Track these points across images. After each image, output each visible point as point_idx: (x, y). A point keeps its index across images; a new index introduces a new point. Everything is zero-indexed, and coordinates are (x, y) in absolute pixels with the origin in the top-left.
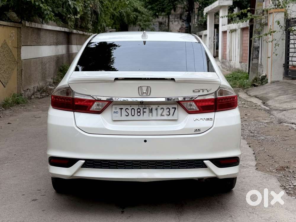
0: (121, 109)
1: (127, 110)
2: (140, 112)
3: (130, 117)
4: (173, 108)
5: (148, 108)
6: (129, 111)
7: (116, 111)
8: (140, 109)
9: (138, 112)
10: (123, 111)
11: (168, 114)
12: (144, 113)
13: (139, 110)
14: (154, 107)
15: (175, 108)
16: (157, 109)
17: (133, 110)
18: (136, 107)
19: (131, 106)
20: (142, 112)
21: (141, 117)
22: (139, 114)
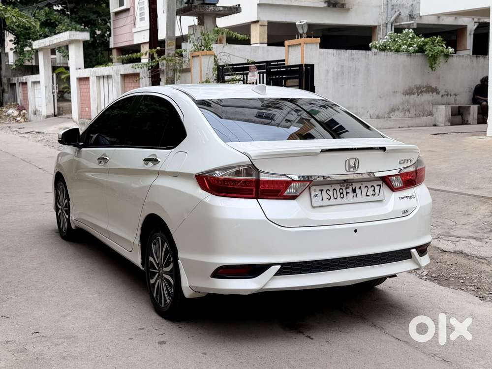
0: (322, 190)
1: (328, 191)
2: (342, 193)
3: (333, 201)
4: (378, 185)
5: (350, 187)
6: (331, 193)
7: (315, 193)
8: (342, 189)
9: (341, 193)
10: (324, 192)
11: (373, 193)
12: (348, 194)
13: (341, 191)
14: (357, 186)
15: (380, 185)
16: (360, 188)
17: (335, 191)
18: (338, 187)
19: (331, 187)
20: (345, 193)
21: (345, 200)
22: (342, 196)
